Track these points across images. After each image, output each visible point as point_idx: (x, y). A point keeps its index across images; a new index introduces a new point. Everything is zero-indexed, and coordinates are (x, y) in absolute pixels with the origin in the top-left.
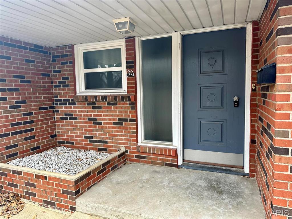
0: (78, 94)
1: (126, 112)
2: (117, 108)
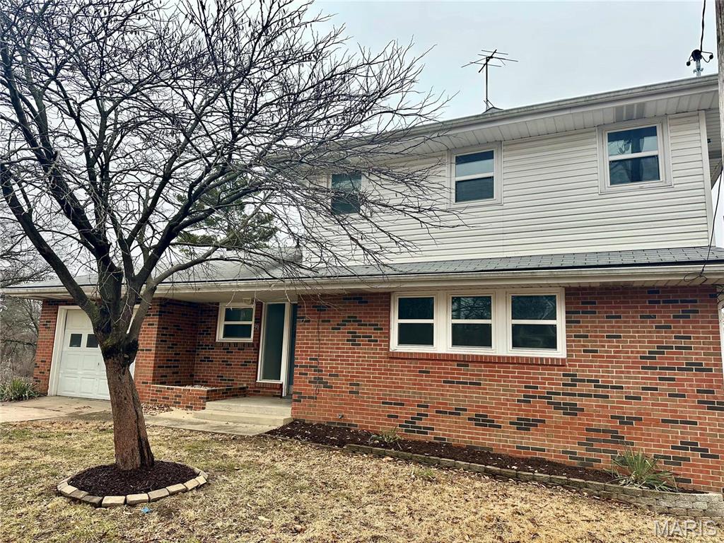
0: (217, 341)
1: (251, 356)
2: (244, 353)
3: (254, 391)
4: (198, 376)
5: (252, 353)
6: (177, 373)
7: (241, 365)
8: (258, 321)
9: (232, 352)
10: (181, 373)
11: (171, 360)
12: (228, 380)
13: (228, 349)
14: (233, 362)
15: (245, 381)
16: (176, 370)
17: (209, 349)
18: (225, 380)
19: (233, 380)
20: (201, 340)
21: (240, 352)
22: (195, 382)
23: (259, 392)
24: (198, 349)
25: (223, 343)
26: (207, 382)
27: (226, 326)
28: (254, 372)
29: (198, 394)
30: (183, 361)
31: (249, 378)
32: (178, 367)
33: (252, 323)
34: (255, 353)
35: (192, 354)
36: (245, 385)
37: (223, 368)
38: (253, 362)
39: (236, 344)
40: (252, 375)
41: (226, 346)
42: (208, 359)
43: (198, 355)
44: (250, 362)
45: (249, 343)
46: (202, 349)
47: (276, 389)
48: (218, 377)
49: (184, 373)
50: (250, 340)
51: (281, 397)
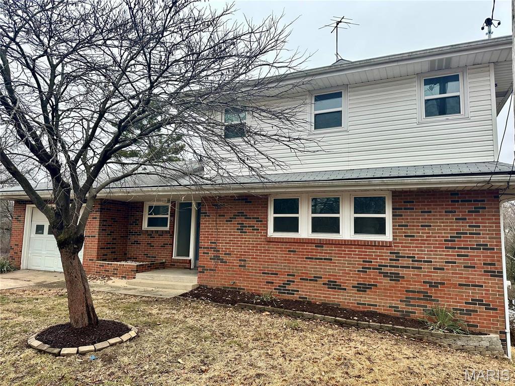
0: (143, 229)
1: (168, 240)
2: (163, 237)
3: (171, 265)
4: (130, 254)
5: (169, 238)
6: (115, 252)
7: (161, 246)
8: (173, 215)
9: (154, 237)
10: (117, 252)
11: (110, 244)
12: (152, 257)
13: (151, 235)
14: (155, 244)
15: (165, 258)
16: (113, 250)
17: (137, 235)
18: (150, 257)
19: (155, 257)
20: (132, 228)
21: (160, 237)
22: (128, 258)
23: (174, 265)
24: (130, 235)
25: (147, 231)
26: (136, 259)
27: (149, 219)
28: (170, 251)
29: (130, 268)
30: (118, 243)
31: (167, 256)
32: (115, 248)
33: (168, 216)
34: (171, 238)
35: (125, 239)
36: (164, 261)
37: (147, 248)
38: (170, 244)
39: (157, 232)
40: (169, 253)
41: (150, 233)
42: (137, 242)
43: (129, 239)
44: (167, 244)
45: (166, 231)
46: (132, 235)
47: (186, 263)
48: (144, 255)
49: (120, 252)
50: (167, 228)
51: (190, 269)
